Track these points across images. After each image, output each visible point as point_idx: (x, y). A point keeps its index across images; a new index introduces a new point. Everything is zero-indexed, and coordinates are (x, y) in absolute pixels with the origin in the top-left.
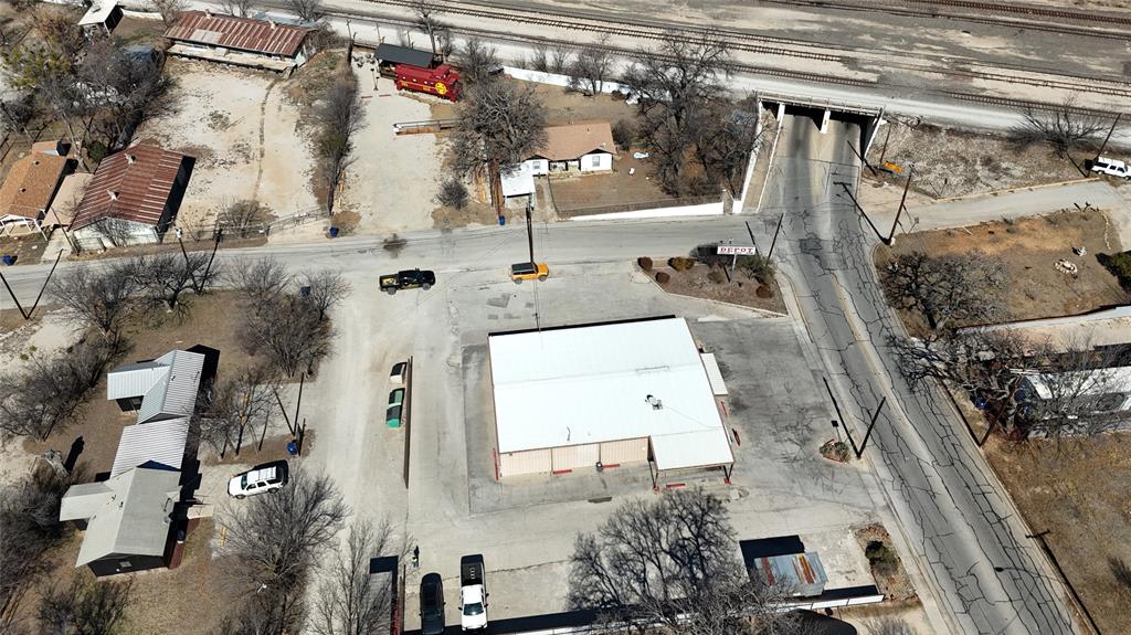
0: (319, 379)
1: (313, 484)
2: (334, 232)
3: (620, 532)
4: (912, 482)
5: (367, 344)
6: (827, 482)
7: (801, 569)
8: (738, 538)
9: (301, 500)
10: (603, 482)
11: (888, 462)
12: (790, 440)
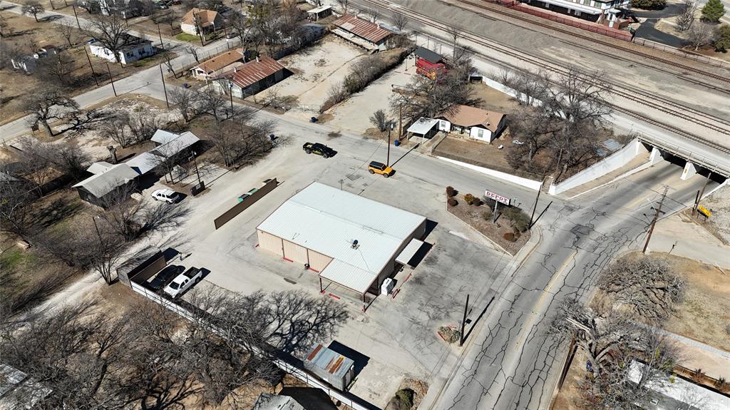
0: (237, 173)
1: (186, 209)
2: (314, 120)
3: (280, 299)
4: (481, 378)
5: (271, 169)
6: (423, 344)
7: (334, 363)
8: (335, 338)
9: (174, 212)
10: (302, 274)
11: (478, 359)
12: (428, 313)
